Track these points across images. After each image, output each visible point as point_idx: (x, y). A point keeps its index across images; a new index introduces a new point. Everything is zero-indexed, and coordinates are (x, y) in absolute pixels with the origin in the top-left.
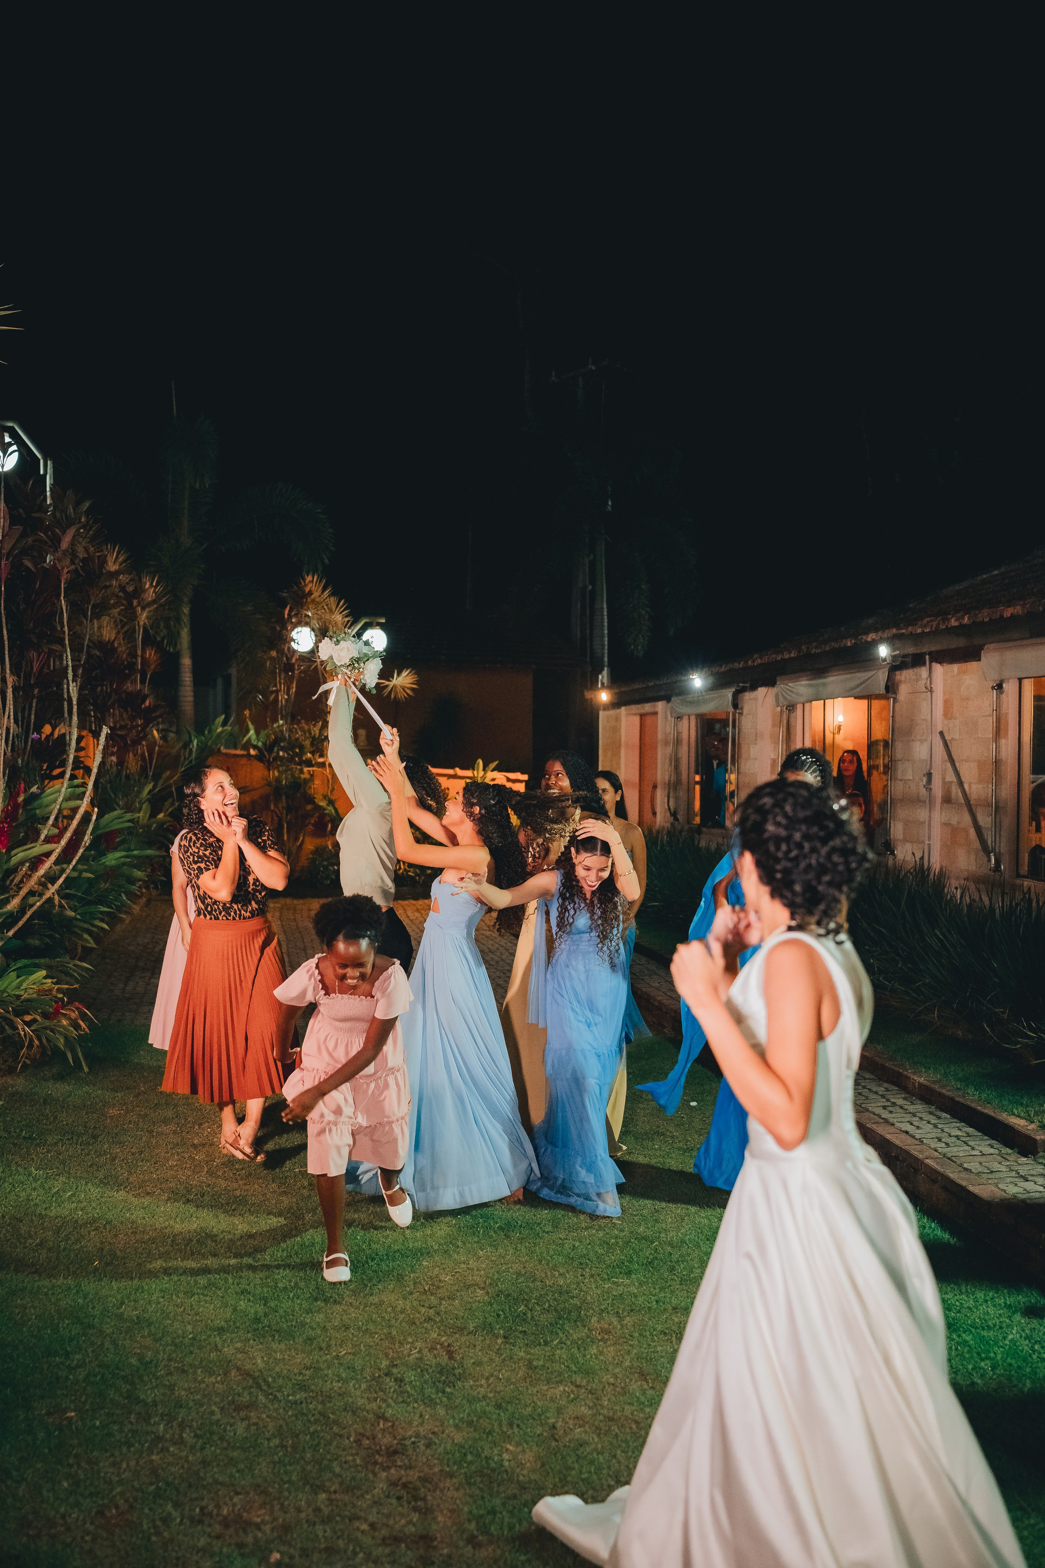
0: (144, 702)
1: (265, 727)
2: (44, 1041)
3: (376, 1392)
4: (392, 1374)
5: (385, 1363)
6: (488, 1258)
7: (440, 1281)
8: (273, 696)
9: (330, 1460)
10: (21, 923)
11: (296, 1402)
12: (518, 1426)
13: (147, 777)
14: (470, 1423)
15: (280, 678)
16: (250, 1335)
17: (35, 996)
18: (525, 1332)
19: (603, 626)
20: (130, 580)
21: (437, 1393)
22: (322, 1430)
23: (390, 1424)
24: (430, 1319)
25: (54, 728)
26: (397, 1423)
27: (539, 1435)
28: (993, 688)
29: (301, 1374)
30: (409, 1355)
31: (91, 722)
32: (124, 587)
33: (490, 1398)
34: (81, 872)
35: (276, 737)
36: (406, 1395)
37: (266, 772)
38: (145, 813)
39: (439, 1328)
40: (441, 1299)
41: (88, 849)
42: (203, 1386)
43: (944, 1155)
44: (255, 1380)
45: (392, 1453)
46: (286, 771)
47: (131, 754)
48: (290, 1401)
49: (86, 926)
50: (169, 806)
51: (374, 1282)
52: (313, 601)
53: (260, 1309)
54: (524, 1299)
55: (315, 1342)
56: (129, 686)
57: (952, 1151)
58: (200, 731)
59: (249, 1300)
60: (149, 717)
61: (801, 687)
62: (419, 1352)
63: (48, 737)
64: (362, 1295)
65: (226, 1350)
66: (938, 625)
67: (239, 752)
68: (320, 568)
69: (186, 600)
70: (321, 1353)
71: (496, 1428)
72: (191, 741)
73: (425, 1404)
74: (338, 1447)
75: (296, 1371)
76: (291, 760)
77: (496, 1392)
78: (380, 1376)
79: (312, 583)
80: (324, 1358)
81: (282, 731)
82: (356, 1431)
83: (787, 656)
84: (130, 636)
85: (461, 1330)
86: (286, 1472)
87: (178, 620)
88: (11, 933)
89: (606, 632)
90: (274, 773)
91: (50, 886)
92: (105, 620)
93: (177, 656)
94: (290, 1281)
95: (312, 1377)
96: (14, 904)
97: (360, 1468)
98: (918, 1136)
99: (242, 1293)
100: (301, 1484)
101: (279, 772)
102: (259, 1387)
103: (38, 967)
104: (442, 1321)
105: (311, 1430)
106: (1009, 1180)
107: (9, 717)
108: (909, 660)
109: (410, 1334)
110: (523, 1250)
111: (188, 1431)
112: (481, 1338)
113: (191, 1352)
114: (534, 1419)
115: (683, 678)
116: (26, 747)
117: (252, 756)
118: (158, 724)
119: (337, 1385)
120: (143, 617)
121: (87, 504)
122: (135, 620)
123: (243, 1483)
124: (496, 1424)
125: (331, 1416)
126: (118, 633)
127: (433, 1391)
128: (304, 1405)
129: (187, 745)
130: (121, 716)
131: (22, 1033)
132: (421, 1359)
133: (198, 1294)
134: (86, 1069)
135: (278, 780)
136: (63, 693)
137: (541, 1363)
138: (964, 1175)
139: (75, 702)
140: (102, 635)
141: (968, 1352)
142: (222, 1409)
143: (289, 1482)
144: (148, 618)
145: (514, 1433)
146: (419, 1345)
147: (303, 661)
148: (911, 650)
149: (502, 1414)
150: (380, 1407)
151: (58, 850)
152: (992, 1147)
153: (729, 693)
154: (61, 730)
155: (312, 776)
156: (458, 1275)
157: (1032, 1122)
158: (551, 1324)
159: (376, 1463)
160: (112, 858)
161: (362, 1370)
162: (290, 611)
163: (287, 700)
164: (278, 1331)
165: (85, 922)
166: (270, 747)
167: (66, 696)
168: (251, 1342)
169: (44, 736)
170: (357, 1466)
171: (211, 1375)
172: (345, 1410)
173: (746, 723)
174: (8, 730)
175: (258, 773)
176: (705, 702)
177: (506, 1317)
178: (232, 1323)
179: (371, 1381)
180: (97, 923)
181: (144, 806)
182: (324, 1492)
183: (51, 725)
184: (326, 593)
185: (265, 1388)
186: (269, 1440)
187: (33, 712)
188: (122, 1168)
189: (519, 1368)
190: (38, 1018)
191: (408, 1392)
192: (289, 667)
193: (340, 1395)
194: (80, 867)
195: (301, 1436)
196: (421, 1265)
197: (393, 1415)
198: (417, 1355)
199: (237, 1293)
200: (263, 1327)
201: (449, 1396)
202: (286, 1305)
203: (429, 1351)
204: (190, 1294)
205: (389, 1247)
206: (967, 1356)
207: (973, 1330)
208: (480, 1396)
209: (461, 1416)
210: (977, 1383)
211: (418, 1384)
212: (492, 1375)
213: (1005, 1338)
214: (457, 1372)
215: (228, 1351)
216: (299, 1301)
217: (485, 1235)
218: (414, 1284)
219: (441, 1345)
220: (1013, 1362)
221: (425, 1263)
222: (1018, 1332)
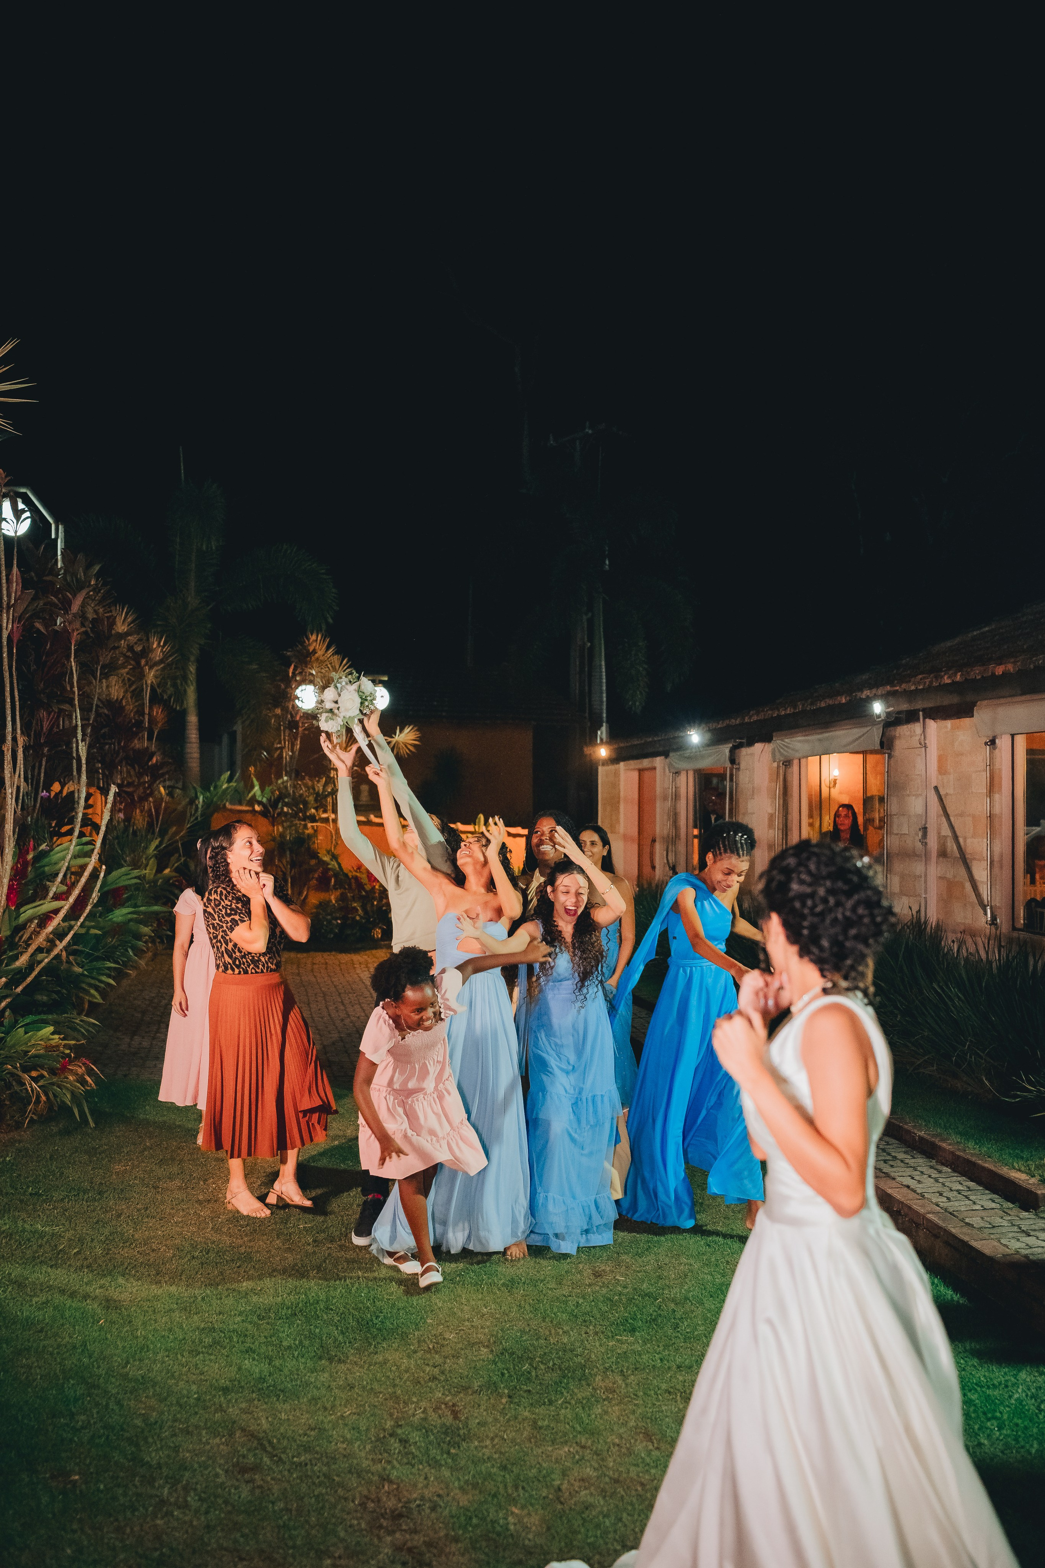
0: (151, 758)
1: (270, 784)
2: (51, 1095)
3: (381, 1454)
4: (397, 1435)
5: (389, 1424)
6: (492, 1315)
7: (444, 1339)
8: (278, 752)
9: (334, 1524)
10: (29, 979)
11: (300, 1464)
12: (523, 1488)
13: (153, 833)
14: (475, 1486)
15: (285, 735)
16: (254, 1395)
17: (42, 1052)
18: (529, 1391)
19: (601, 682)
20: (138, 640)
21: (442, 1454)
22: (327, 1493)
23: (395, 1486)
24: (434, 1378)
25: (63, 786)
26: (402, 1485)
27: (544, 1498)
28: (986, 744)
29: (305, 1434)
30: (414, 1415)
31: (99, 779)
32: (132, 646)
33: (495, 1460)
34: (89, 928)
35: (280, 793)
36: (410, 1456)
37: (271, 828)
38: (151, 870)
39: (444, 1387)
40: (445, 1357)
41: (95, 906)
42: (208, 1447)
43: (946, 1210)
44: (260, 1441)
45: (397, 1516)
46: (290, 827)
47: (138, 811)
48: (294, 1463)
49: (93, 982)
50: (176, 861)
51: (378, 1340)
52: (317, 659)
53: (265, 1367)
54: (529, 1358)
55: (320, 1402)
56: (136, 744)
57: (953, 1206)
58: (206, 788)
59: (254, 1359)
60: (156, 774)
61: (797, 743)
62: (423, 1412)
63: (57, 795)
64: (366, 1353)
65: (231, 1410)
66: (931, 682)
67: (244, 808)
68: (324, 627)
69: (192, 658)
70: (326, 1413)
71: (502, 1491)
72: (197, 797)
73: (430, 1465)
74: (343, 1510)
75: (301, 1432)
76: (295, 815)
77: (501, 1453)
78: (384, 1437)
79: (316, 642)
80: (329, 1418)
81: (286, 787)
82: (360, 1493)
83: (783, 713)
84: (137, 694)
85: (465, 1389)
86: (291, 1537)
87: (185, 678)
88: (19, 989)
89: (604, 688)
90: (278, 829)
91: (58, 942)
92: (113, 679)
93: (183, 713)
94: (295, 1340)
95: (317, 1438)
96: (23, 960)
97: (364, 1532)
98: (919, 1191)
99: (247, 1351)
100: (305, 1549)
101: (283, 826)
102: (264, 1449)
103: (46, 1023)
104: (446, 1380)
105: (316, 1493)
106: (1011, 1235)
107: (19, 776)
108: (903, 716)
109: (414, 1393)
110: (527, 1307)
111: (192, 1494)
112: (485, 1398)
113: (196, 1413)
114: (539, 1481)
115: (682, 734)
116: (35, 805)
117: (257, 812)
118: (164, 781)
119: (341, 1446)
120: (151, 676)
121: (97, 568)
122: (141, 679)
123: (248, 1548)
124: (501, 1486)
125: (335, 1478)
126: (126, 692)
127: (438, 1452)
128: (309, 1467)
129: (192, 801)
130: (128, 772)
131: (29, 1089)
132: (425, 1419)
133: (203, 1353)
134: (92, 1125)
135: (282, 835)
136: (72, 752)
137: (546, 1423)
138: (965, 1230)
139: (84, 761)
140: (110, 694)
142: (227, 1471)
143: (294, 1547)
144: (156, 677)
145: (519, 1495)
146: (423, 1404)
147: (308, 718)
148: (905, 707)
149: (507, 1476)
150: (384, 1469)
151: (66, 907)
152: (993, 1201)
153: (726, 749)
154: (70, 787)
155: (316, 831)
156: (462, 1333)
157: (1033, 1176)
158: (556, 1383)
159: (381, 1527)
160: (120, 914)
162: (295, 670)
163: (291, 757)
164: (283, 1391)
165: (93, 978)
166: (274, 803)
167: (75, 755)
168: (256, 1402)
169: (53, 794)
170: (362, 1530)
171: (215, 1437)
172: (350, 1472)
173: (743, 778)
174: (18, 788)
176: (703, 757)
177: (511, 1376)
178: (236, 1383)
179: (377, 1441)
180: (104, 978)
181: (151, 862)
182: (329, 1557)
183: (60, 782)
184: (330, 651)
185: (269, 1449)
186: (273, 1503)
187: (43, 771)
188: (128, 1224)
189: (524, 1428)
190: (45, 1073)
191: (413, 1453)
192: (293, 725)
193: (345, 1456)
194: (87, 923)
195: (306, 1500)
196: (425, 1322)
197: (398, 1477)
198: (422, 1416)
199: (241, 1352)
200: (268, 1387)
201: (454, 1458)
202: (290, 1364)
203: (434, 1411)
204: (195, 1353)
205: (394, 1305)
206: (973, 1415)
207: (979, 1389)
208: (485, 1457)
209: (466, 1478)
210: (984, 1444)
211: (423, 1445)
212: (496, 1436)
213: (1010, 1397)
214: (461, 1432)
215: (233, 1411)
216: (303, 1360)
217: (488, 1292)
218: (419, 1342)
219: (446, 1404)
220: (1020, 1421)
221: (429, 1321)
222: (1023, 1391)
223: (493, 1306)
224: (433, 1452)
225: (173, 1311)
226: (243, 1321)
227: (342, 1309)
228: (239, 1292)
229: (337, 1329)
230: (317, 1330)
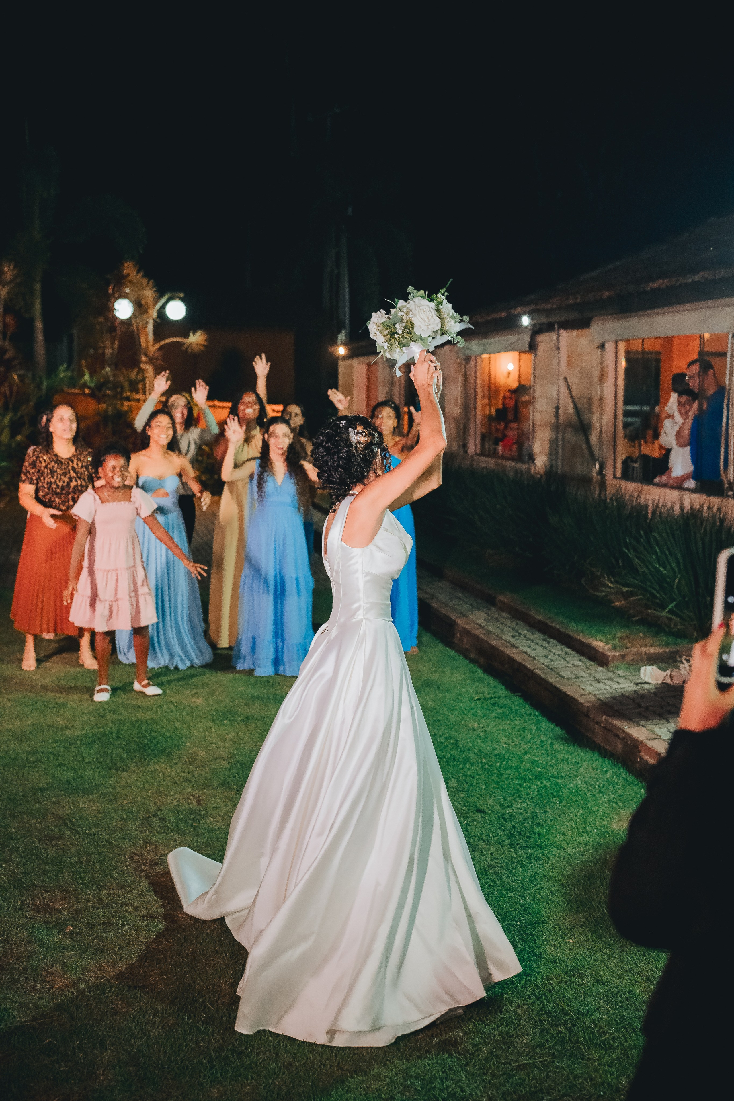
1: (97, 373)
3: (146, 827)
4: (158, 815)
5: (154, 808)
6: (231, 740)
7: (197, 756)
8: (101, 350)
9: (111, 870)
11: (91, 834)
13: (8, 409)
14: (208, 845)
15: (106, 337)
16: (62, 792)
21: (187, 827)
22: (107, 851)
23: (153, 848)
24: (187, 780)
26: (157, 847)
28: (598, 348)
29: (95, 816)
30: (171, 803)
35: (104, 380)
36: (165, 829)
37: (97, 406)
38: (7, 436)
39: (193, 785)
42: (28, 825)
43: (548, 667)
44: (64, 821)
46: (111, 405)
48: (86, 834)
50: (26, 430)
51: (151, 757)
52: (130, 281)
53: (71, 775)
55: (107, 796)
57: (554, 664)
58: (49, 375)
60: (10, 365)
61: (476, 346)
62: (178, 801)
64: (142, 765)
65: (45, 802)
66: (561, 302)
67: (77, 391)
68: (136, 257)
69: (37, 280)
70: (111, 803)
72: (41, 383)
73: (179, 834)
74: (117, 861)
75: (92, 814)
76: (115, 397)
78: (149, 817)
79: (128, 268)
80: (112, 806)
81: (108, 376)
82: (130, 851)
85: (208, 787)
87: (32, 294)
89: (348, 303)
90: (102, 406)
93: (31, 320)
94: (93, 757)
95: (103, 819)
97: (131, 874)
98: (532, 655)
99: (59, 765)
100: (90, 884)
101: (106, 405)
102: (66, 825)
104: (196, 781)
105: (100, 851)
106: (588, 682)
108: (544, 327)
109: (173, 790)
110: (257, 735)
111: (15, 854)
112: (222, 792)
113: (21, 804)
117: (87, 394)
118: (17, 370)
119: (119, 823)
123: (51, 885)
125: (114, 842)
127: (185, 825)
128: (96, 836)
129: (38, 386)
132: (178, 805)
133: (28, 767)
135: (106, 411)
138: (559, 680)
141: (546, 792)
142: (40, 840)
143: (82, 883)
144: (7, 293)
146: (178, 796)
147: (123, 325)
148: (544, 320)
150: (148, 836)
152: (581, 661)
156: (210, 752)
157: (608, 645)
161: (138, 813)
162: (113, 288)
163: (112, 354)
164: (81, 790)
166: (99, 388)
168: (63, 797)
170: (129, 873)
171: (33, 818)
172: (124, 838)
175: (91, 406)
177: (239, 778)
178: (50, 785)
179: (143, 820)
181: (5, 430)
182: (106, 889)
184: (140, 275)
185: (70, 825)
186: (70, 858)
191: (167, 826)
192: (112, 329)
193: (121, 829)
196: (185, 745)
197: (156, 841)
198: (176, 803)
199: (55, 765)
200: (72, 787)
201: (195, 829)
202: (89, 772)
203: (185, 800)
204: (22, 767)
205: (164, 734)
206: (544, 795)
207: (551, 779)
208: (216, 828)
209: (202, 840)
210: (548, 812)
211: (175, 821)
212: (226, 814)
213: (571, 783)
214: (202, 813)
215: (47, 803)
216: (98, 771)
217: (231, 725)
218: (179, 758)
219: (194, 796)
220: (573, 798)
221: (188, 744)
222: (580, 779)
223: (233, 734)
224: (182, 826)
225: (9, 740)
226: (58, 747)
227: (128, 737)
228: (57, 728)
229: (123, 750)
230: (110, 752)
